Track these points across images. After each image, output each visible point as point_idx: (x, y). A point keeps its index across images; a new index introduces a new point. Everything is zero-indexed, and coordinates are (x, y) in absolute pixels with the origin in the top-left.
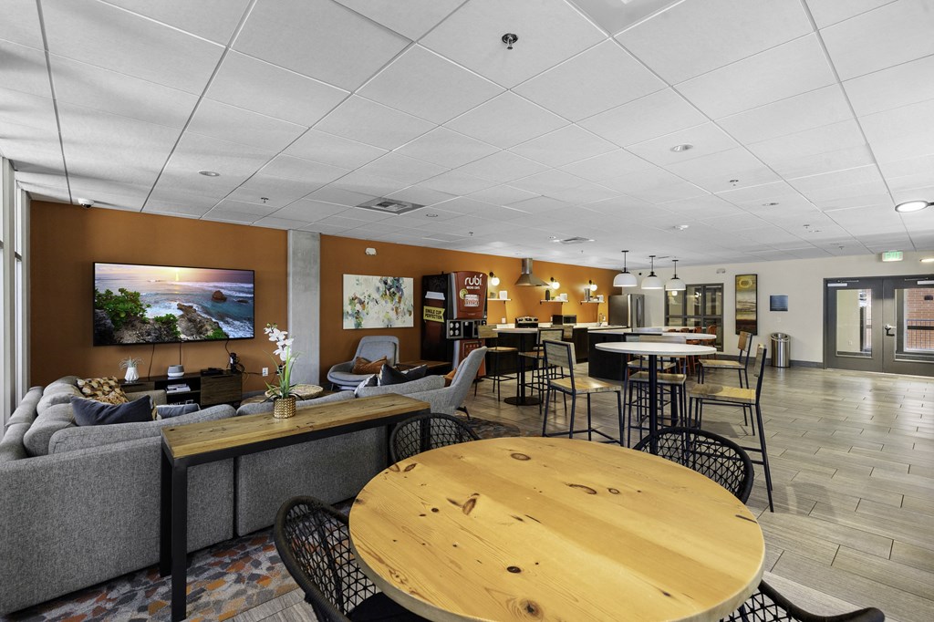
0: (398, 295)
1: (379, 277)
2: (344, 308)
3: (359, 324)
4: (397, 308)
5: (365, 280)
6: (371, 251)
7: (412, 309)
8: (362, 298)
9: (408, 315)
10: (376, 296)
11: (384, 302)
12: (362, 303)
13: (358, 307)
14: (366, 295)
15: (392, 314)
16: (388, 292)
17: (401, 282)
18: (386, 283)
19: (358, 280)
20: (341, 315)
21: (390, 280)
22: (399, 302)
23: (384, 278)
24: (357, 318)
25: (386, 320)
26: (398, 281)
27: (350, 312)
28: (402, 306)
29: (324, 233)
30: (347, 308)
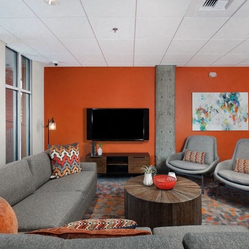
0: (235, 106)
1: (219, 93)
2: (193, 116)
3: (204, 128)
4: (234, 116)
5: (209, 95)
6: (213, 75)
7: (247, 116)
8: (206, 109)
9: (243, 121)
10: (217, 107)
11: (223, 112)
12: (205, 112)
13: (203, 115)
14: (209, 106)
15: (230, 121)
16: (226, 104)
17: (237, 96)
18: (224, 97)
19: (203, 96)
20: (191, 121)
21: (228, 95)
22: (236, 111)
23: (223, 93)
24: (202, 123)
25: (225, 126)
26: (235, 95)
27: (197, 119)
28: (238, 114)
29: (178, 65)
30: (195, 116)
